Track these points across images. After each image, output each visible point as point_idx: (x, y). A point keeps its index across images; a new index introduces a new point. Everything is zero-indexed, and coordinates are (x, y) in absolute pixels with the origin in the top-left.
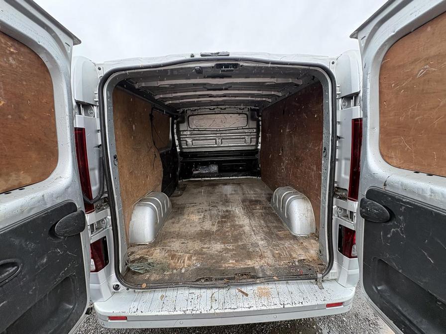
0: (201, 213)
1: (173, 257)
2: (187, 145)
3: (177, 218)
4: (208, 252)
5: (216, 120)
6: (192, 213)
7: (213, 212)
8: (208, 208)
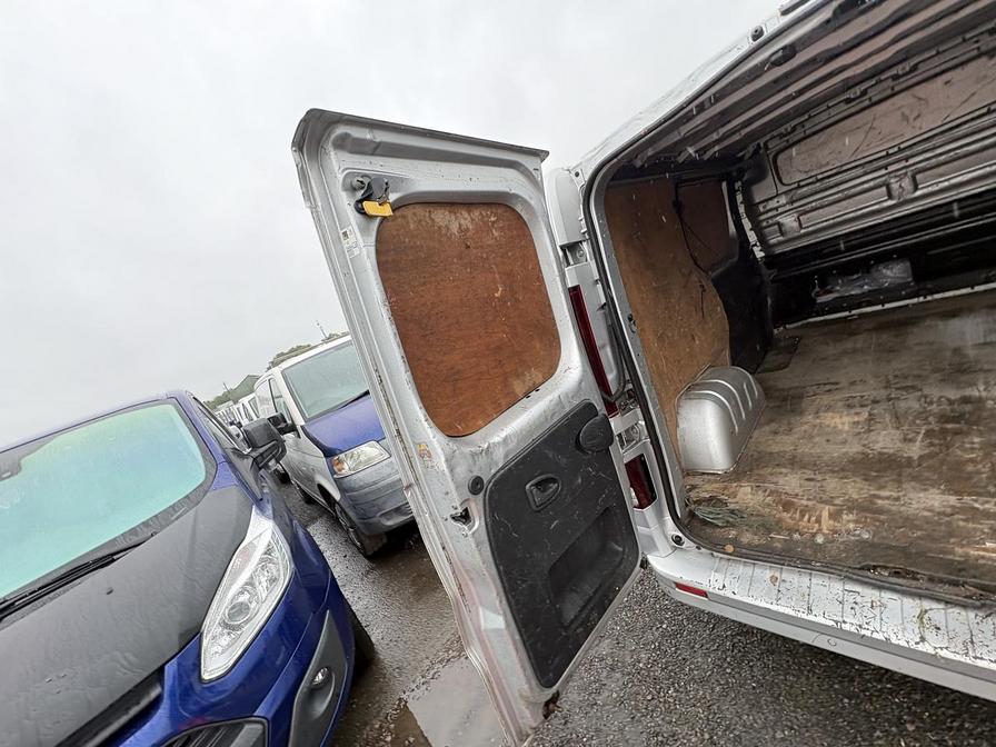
0: (858, 410)
1: (787, 506)
2: (782, 235)
3: (786, 422)
4: (894, 508)
5: (875, 124)
6: (829, 408)
7: (903, 405)
8: (883, 393)
